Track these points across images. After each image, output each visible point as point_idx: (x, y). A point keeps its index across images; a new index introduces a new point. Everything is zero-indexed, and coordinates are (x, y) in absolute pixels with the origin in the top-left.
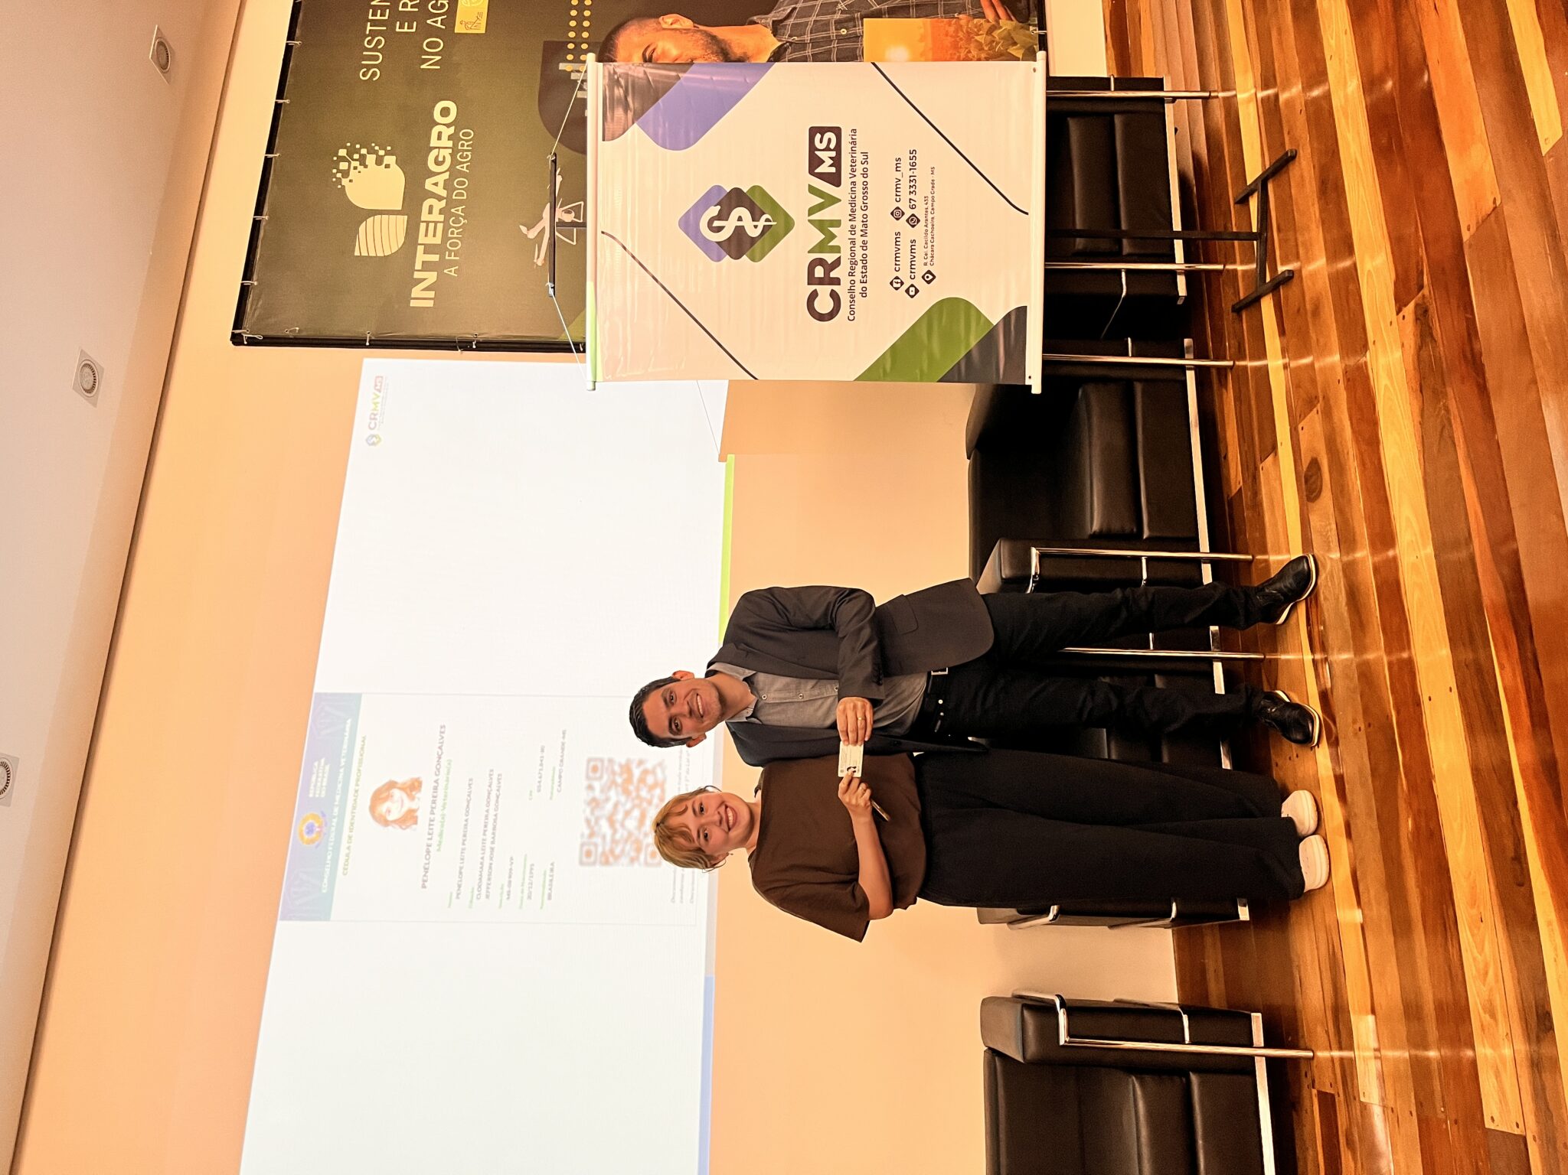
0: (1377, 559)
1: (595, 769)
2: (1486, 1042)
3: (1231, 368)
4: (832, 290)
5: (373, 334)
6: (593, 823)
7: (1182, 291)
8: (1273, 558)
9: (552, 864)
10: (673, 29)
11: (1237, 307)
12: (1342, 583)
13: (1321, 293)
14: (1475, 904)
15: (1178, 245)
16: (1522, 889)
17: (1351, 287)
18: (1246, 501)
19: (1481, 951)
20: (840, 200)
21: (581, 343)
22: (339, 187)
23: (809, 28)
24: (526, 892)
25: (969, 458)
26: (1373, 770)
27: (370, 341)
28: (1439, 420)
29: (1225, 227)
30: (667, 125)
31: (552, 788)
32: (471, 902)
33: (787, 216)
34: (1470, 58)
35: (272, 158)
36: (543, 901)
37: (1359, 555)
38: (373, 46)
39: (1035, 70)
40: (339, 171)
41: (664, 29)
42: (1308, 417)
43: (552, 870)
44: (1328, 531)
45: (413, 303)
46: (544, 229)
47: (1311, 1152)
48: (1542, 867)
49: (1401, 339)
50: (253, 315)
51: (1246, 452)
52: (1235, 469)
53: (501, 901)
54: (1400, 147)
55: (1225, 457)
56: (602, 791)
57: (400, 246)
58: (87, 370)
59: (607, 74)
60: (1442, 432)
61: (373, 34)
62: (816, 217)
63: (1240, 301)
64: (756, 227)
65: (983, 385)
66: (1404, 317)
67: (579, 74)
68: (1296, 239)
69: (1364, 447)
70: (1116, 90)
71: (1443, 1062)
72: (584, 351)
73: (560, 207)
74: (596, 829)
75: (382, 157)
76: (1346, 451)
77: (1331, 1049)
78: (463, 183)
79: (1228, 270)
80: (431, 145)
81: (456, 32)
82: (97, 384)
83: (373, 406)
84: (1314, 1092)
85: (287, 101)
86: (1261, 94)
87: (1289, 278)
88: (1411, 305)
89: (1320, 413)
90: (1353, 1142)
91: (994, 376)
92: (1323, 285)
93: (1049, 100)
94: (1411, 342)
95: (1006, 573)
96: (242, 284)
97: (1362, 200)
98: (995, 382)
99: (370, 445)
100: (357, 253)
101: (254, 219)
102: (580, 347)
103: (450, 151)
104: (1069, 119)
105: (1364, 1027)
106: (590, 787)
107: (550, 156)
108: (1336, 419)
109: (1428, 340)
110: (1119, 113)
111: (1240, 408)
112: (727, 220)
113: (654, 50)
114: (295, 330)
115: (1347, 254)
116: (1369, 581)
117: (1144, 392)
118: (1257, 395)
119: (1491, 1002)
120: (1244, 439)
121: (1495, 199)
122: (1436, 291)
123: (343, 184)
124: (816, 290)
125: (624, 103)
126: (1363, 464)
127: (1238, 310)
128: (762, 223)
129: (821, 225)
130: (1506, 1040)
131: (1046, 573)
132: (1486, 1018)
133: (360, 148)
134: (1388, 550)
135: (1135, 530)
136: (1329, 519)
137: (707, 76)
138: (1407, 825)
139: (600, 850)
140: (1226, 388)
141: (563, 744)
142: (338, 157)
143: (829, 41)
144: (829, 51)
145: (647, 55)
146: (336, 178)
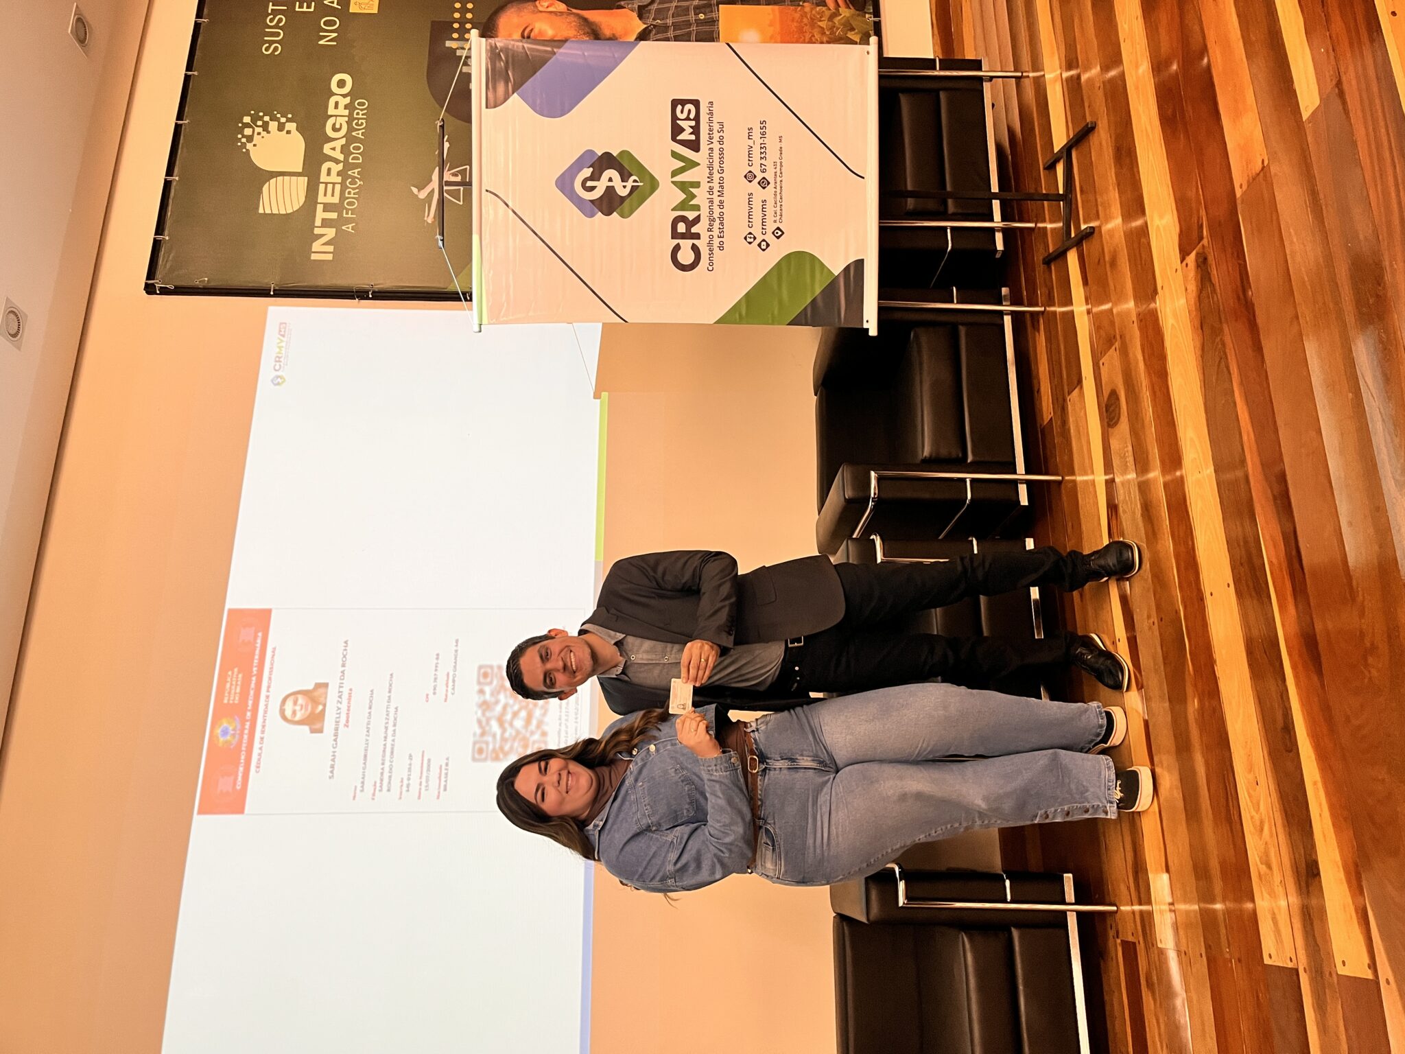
0: (1168, 478)
1: (485, 675)
2: (1263, 889)
3: (1043, 313)
4: (693, 244)
5: (277, 285)
6: (484, 723)
7: (1000, 246)
8: (1079, 478)
9: (447, 759)
10: (551, 12)
11: (1047, 260)
12: (1138, 498)
13: (1117, 245)
14: (1251, 768)
15: (996, 204)
16: (1291, 754)
17: (1143, 240)
18: (1056, 429)
19: (1258, 810)
20: (699, 164)
21: (468, 292)
22: (244, 150)
23: (671, 13)
24: (424, 784)
25: (816, 395)
26: (1165, 658)
27: (274, 290)
28: (1217, 353)
29: (1036, 189)
30: (544, 96)
31: (447, 691)
32: (374, 795)
33: (652, 178)
34: (1243, 37)
35: (181, 125)
36: (439, 793)
37: (1151, 475)
38: (275, 21)
39: (868, 53)
40: (244, 136)
41: (541, 12)
42: (1107, 354)
43: (447, 765)
44: (1125, 454)
45: (314, 257)
46: (433, 191)
47: (1116, 994)
48: (1308, 735)
49: (1184, 284)
50: (165, 267)
51: (1055, 385)
52: (1046, 400)
53: (401, 793)
54: (1183, 117)
55: (1039, 391)
56: (492, 694)
57: (301, 205)
58: (12, 316)
59: (489, 48)
60: (1220, 361)
61: (275, 12)
62: (678, 178)
63: (1050, 255)
64: (624, 187)
65: (828, 328)
66: (1187, 265)
67: (463, 51)
68: (1096, 200)
69: (1155, 379)
70: (941, 69)
71: (1228, 912)
72: (471, 300)
73: (449, 170)
74: (487, 728)
75: (285, 123)
76: (1140, 385)
77: (1132, 905)
78: (359, 148)
79: (1039, 228)
80: (330, 113)
81: (351, 11)
82: (21, 332)
83: (278, 350)
84: (1119, 941)
85: (196, 73)
86: (1066, 75)
87: (1091, 233)
88: (1193, 255)
89: (1118, 351)
90: (1153, 984)
91: (837, 320)
92: (1120, 240)
93: (881, 78)
94: (1193, 287)
95: (849, 494)
96: (154, 239)
97: (1152, 166)
98: (837, 325)
99: (275, 385)
100: (261, 211)
101: (165, 180)
102: (468, 296)
103: (346, 119)
104: (900, 94)
105: (1160, 884)
106: (481, 692)
107: (438, 122)
108: (1131, 355)
109: (1208, 284)
110: (944, 89)
111: (1051, 349)
112: (599, 180)
113: (532, 30)
114: (204, 280)
115: (1139, 212)
116: (1160, 495)
117: (967, 335)
118: (1065, 338)
119: (1267, 854)
120: (1054, 374)
121: (1263, 160)
122: (1214, 243)
123: (247, 148)
124: (678, 244)
125: (504, 73)
126: (1154, 393)
127: (1048, 261)
128: (630, 184)
129: (683, 186)
130: (1280, 887)
131: (884, 496)
132: (1263, 868)
133: (264, 115)
134: (1175, 470)
135: (960, 455)
136: (1126, 443)
137: (577, 52)
138: (1193, 705)
139: (491, 747)
140: (1039, 332)
141: (456, 651)
142: (243, 123)
143: (689, 24)
144: (689, 34)
145: (526, 34)
146: (241, 143)
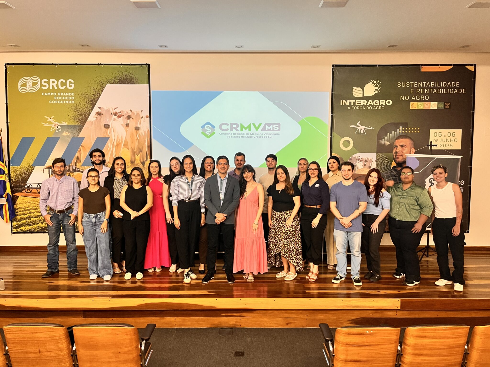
5: (334, 93)
22: (370, 82)
38: (407, 84)
45: (341, 101)
57: (355, 97)
61: (410, 84)
67: (399, 131)
75: (377, 90)
78: (370, 108)
80: (380, 100)
81: (411, 103)
100: (353, 88)
103: (379, 105)
113: (405, 147)
133: (380, 85)
142: (377, 81)
145: (404, 146)
146: (372, 81)
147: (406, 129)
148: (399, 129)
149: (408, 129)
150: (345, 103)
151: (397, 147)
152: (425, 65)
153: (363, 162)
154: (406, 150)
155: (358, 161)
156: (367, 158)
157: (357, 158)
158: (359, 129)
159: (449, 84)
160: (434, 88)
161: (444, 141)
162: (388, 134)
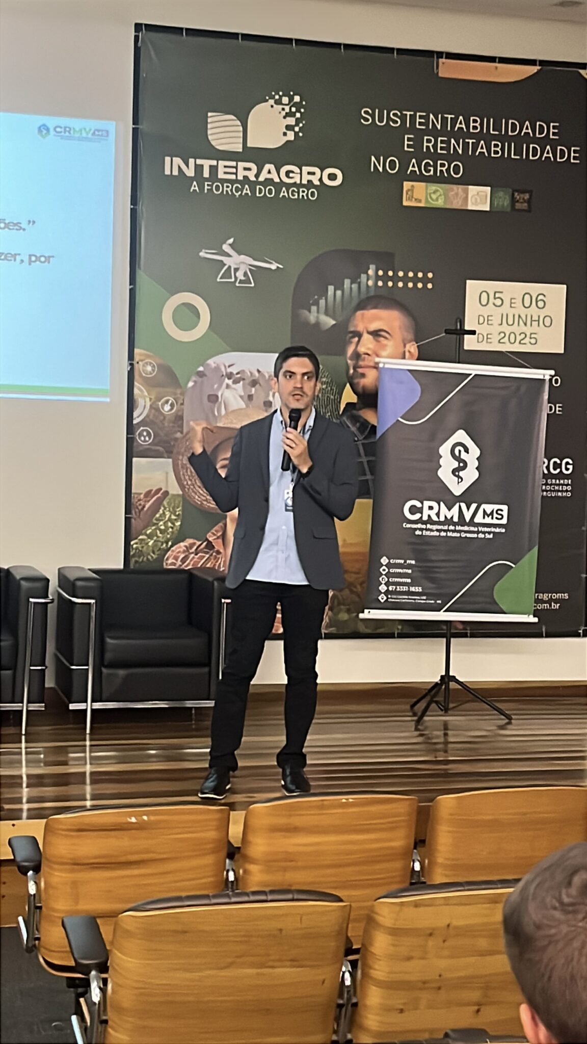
35: (291, 44)
38: (392, 118)
40: (281, 97)
45: (168, 159)
50: (156, 39)
57: (217, 147)
61: (403, 118)
75: (294, 130)
78: (270, 193)
80: (304, 168)
81: (405, 183)
85: (342, 53)
96: (184, 28)
100: (210, 114)
103: (298, 182)
113: (386, 338)
123: (270, 100)
133: (300, 112)
142: (292, 96)
145: (383, 333)
146: (274, 96)
147: (390, 273)
148: (367, 273)
149: (395, 274)
150: (179, 167)
151: (359, 335)
152: (450, 56)
153: (244, 385)
154: (390, 346)
155: (227, 381)
156: (259, 371)
157: (223, 369)
158: (230, 267)
159: (527, 129)
160: (478, 137)
161: (510, 322)
162: (331, 289)
